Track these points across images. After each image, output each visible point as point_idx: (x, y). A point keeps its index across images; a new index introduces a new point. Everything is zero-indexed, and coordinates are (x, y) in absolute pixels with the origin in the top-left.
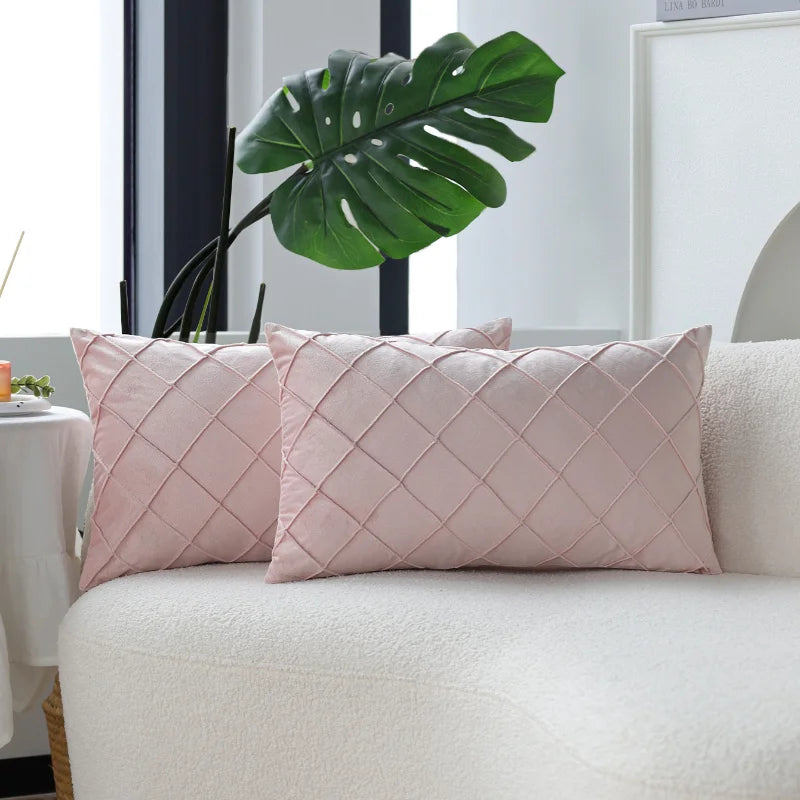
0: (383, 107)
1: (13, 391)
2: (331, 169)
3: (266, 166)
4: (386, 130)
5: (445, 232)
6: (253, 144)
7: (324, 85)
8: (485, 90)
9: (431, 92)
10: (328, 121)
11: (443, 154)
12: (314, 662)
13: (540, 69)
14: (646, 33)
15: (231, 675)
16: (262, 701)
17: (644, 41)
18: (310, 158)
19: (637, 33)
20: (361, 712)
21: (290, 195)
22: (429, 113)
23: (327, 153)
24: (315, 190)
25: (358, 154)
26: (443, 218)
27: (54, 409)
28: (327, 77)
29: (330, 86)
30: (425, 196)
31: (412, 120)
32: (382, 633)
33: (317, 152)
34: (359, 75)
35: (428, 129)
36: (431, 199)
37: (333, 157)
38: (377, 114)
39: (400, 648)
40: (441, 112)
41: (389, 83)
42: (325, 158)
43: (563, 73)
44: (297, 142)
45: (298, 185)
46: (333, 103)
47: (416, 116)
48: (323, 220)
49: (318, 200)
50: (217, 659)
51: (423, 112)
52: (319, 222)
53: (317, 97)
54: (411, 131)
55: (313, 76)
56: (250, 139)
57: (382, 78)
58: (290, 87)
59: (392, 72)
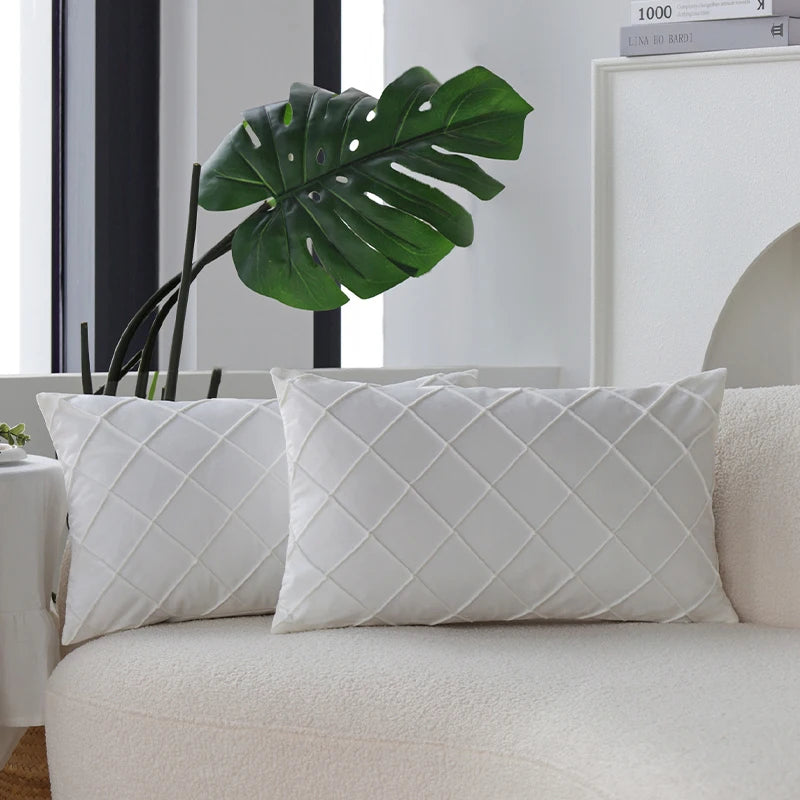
0: (348, 143)
2: (295, 207)
3: (226, 204)
4: (351, 167)
5: (413, 272)
6: (213, 181)
7: (285, 121)
8: (455, 126)
9: (397, 128)
10: (291, 157)
11: (411, 192)
12: (331, 725)
13: (507, 105)
14: (606, 68)
15: (240, 738)
16: (275, 766)
17: (606, 75)
18: (273, 195)
19: (598, 67)
21: (254, 231)
22: (398, 150)
23: (290, 190)
24: (277, 229)
25: (323, 192)
26: (411, 257)
27: (31, 458)
28: (289, 113)
29: (291, 121)
30: (392, 235)
31: (378, 157)
32: (404, 696)
33: (280, 190)
34: (321, 110)
35: (395, 166)
36: (399, 238)
37: (298, 194)
38: (342, 150)
40: (408, 148)
41: (353, 118)
42: (288, 197)
43: (532, 109)
44: (260, 180)
45: (261, 223)
46: (296, 137)
47: (382, 152)
48: (287, 259)
49: (281, 239)
50: (225, 721)
51: (389, 148)
52: (283, 261)
53: (279, 132)
54: (377, 168)
55: (274, 111)
56: (210, 175)
57: (346, 113)
58: (250, 122)
59: (356, 107)
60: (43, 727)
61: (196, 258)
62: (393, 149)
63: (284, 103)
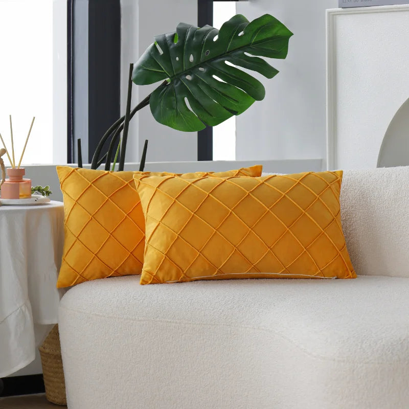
0: (204, 52)
1: (32, 193)
2: (179, 83)
3: (146, 82)
4: (206, 63)
5: (235, 113)
6: (141, 70)
7: (175, 41)
8: (255, 43)
9: (228, 44)
10: (177, 59)
11: (234, 75)
12: (182, 318)
13: (280, 33)
15: (143, 325)
16: (158, 337)
18: (169, 77)
19: (329, 13)
20: (205, 340)
21: (160, 95)
22: (228, 55)
23: (177, 75)
24: (171, 93)
25: (193, 75)
26: (234, 106)
27: (51, 202)
28: (177, 38)
29: (177, 41)
30: (226, 96)
31: (219, 58)
33: (173, 74)
34: (192, 36)
35: (227, 63)
36: (228, 97)
37: (180, 76)
38: (202, 55)
39: (223, 311)
40: (233, 54)
41: (207, 40)
42: (176, 78)
43: (293, 34)
44: (162, 70)
45: (163, 90)
46: (180, 50)
47: (221, 56)
48: (176, 107)
49: (173, 98)
50: (137, 317)
51: (224, 54)
52: (174, 109)
53: (171, 47)
54: (218, 63)
55: (170, 37)
56: (139, 68)
57: (203, 38)
58: (158, 42)
59: (208, 35)
60: (57, 324)
61: (132, 109)
62: (226, 54)
63: (173, 33)
